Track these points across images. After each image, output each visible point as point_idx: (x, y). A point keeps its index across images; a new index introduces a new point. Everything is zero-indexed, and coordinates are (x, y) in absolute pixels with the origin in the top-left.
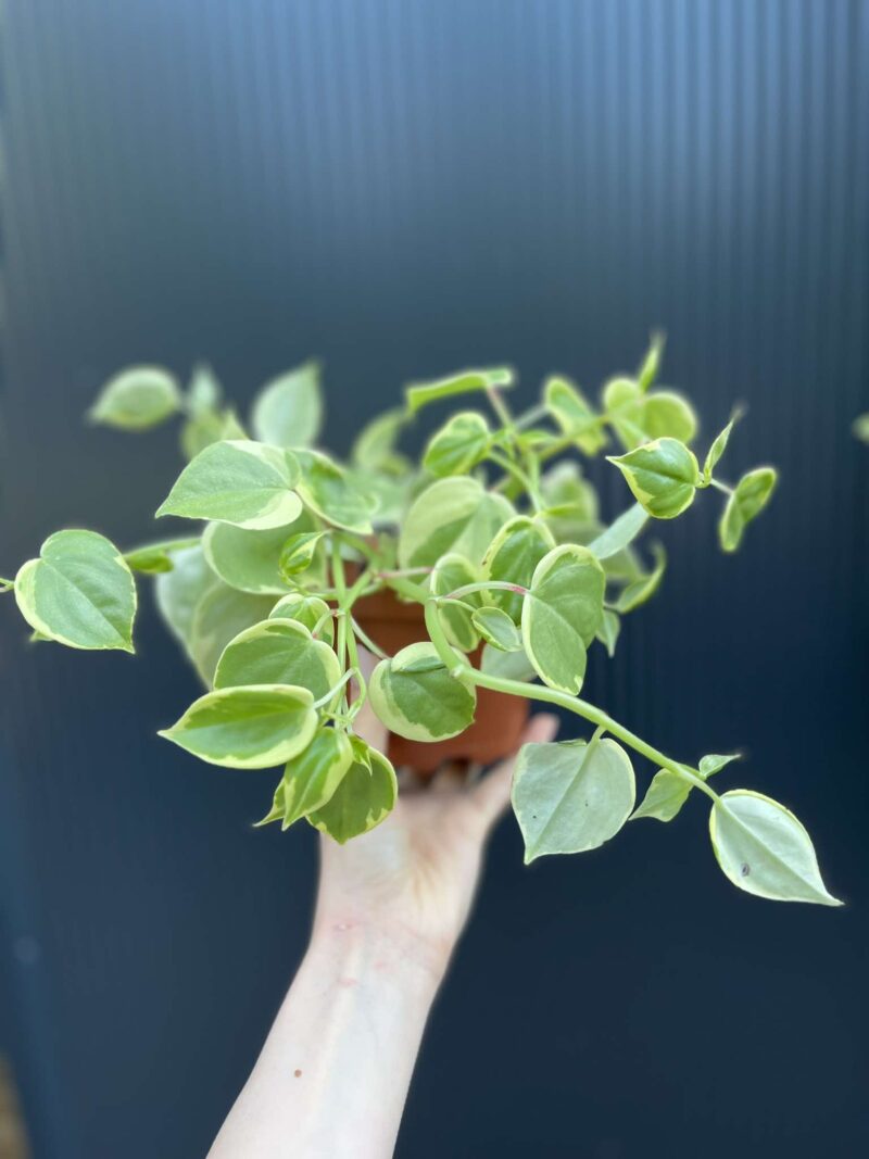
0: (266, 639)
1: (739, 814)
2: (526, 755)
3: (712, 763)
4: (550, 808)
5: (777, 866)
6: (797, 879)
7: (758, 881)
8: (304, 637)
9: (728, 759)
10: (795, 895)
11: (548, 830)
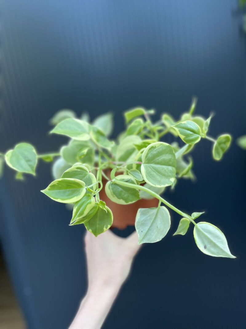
0: (75, 171)
1: (203, 229)
2: (140, 212)
3: (196, 215)
4: (147, 228)
5: (215, 246)
6: (221, 250)
7: (209, 251)
8: (87, 172)
9: (201, 213)
10: (220, 255)
11: (146, 235)
